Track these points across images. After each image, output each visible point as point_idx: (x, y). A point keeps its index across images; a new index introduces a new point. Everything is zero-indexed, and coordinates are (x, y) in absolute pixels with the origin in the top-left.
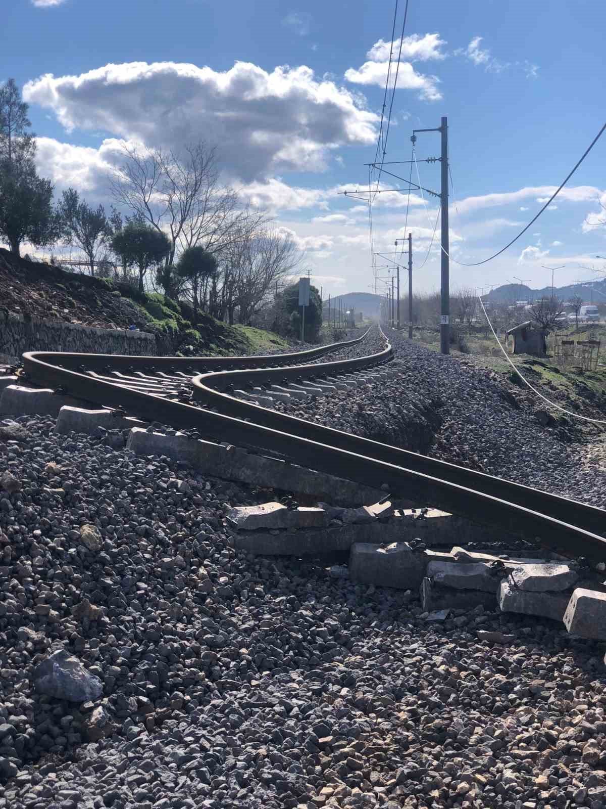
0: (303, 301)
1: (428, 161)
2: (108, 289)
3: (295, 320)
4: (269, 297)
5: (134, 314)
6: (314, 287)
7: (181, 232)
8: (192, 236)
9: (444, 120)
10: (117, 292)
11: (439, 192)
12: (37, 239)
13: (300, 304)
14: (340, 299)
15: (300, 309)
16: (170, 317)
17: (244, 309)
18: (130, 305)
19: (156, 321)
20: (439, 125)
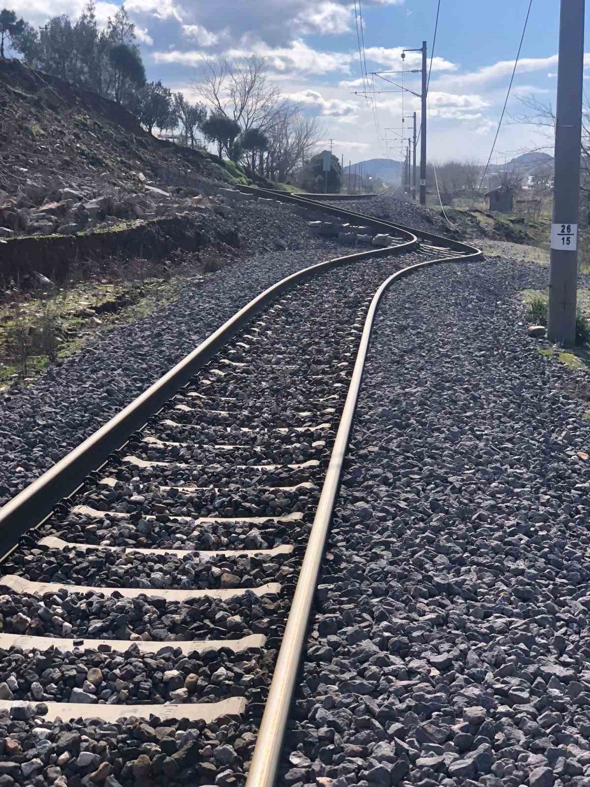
0: (326, 168)
1: (413, 71)
2: (203, 157)
3: (320, 182)
4: (300, 164)
5: (221, 174)
6: (334, 156)
7: (241, 117)
8: (248, 119)
9: (424, 43)
10: (209, 160)
11: (421, 94)
12: (161, 125)
13: (324, 169)
14: (360, 165)
15: (323, 173)
16: (241, 176)
17: (282, 171)
18: (218, 168)
19: (234, 179)
20: (421, 47)
